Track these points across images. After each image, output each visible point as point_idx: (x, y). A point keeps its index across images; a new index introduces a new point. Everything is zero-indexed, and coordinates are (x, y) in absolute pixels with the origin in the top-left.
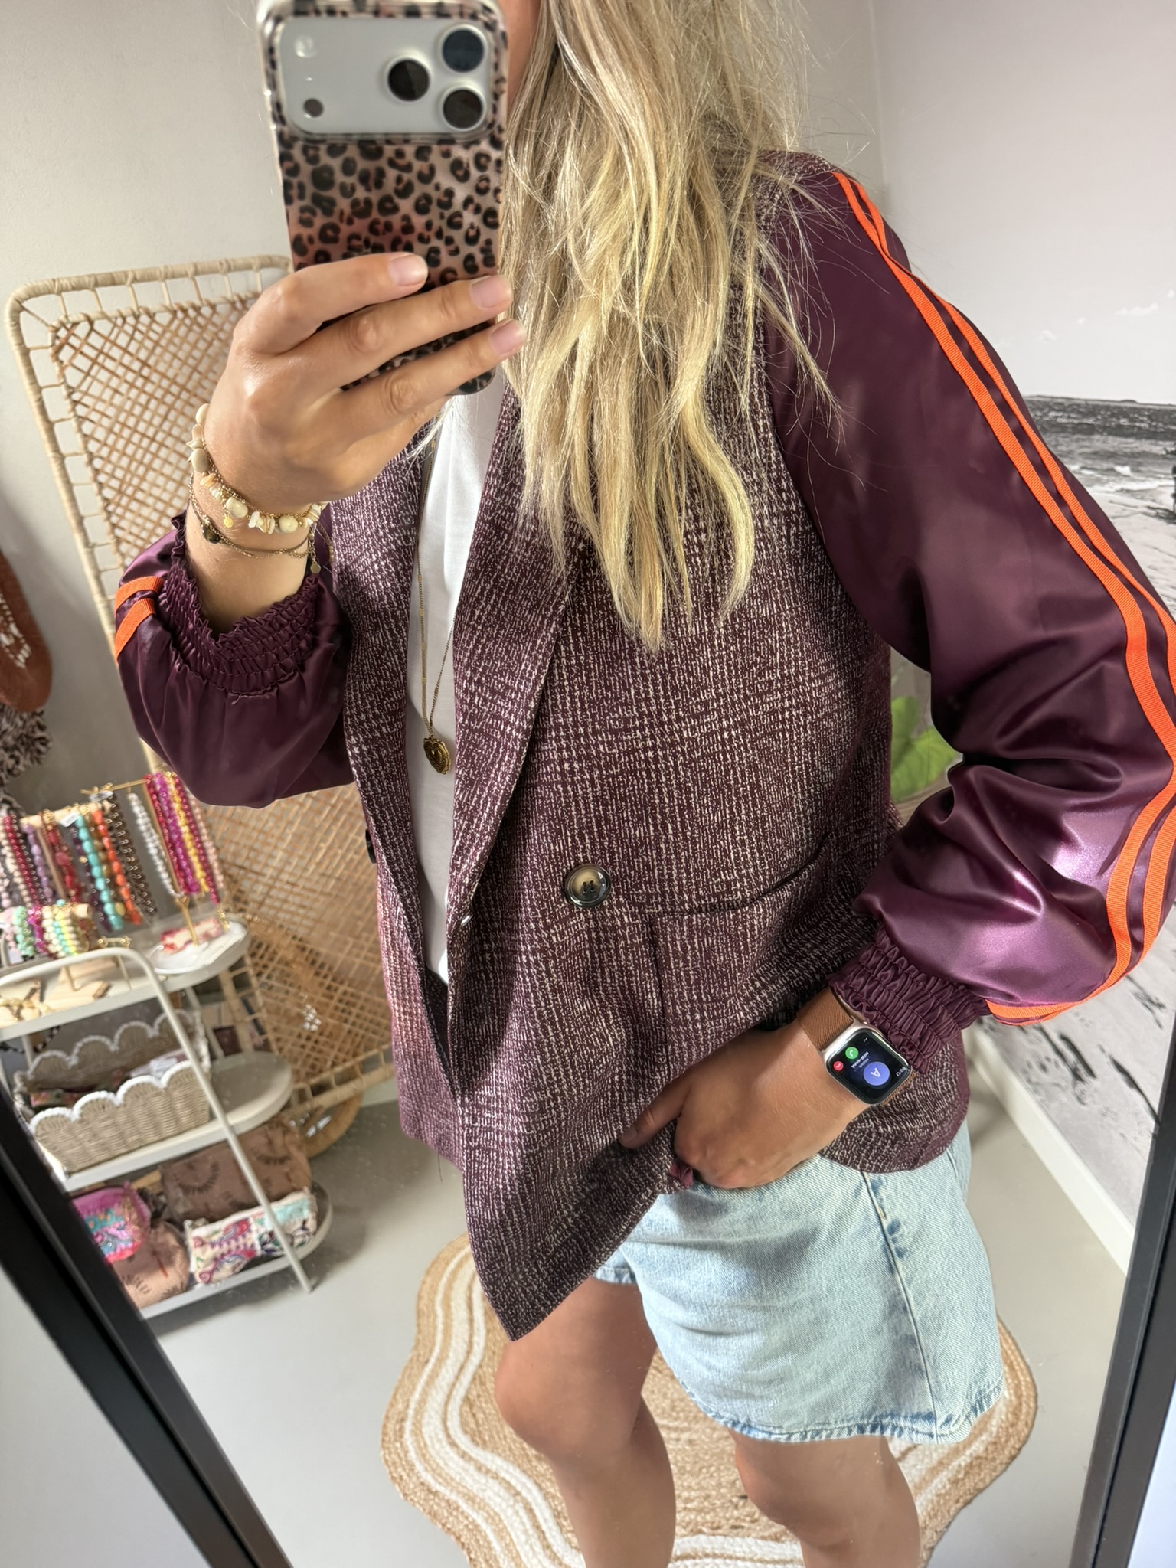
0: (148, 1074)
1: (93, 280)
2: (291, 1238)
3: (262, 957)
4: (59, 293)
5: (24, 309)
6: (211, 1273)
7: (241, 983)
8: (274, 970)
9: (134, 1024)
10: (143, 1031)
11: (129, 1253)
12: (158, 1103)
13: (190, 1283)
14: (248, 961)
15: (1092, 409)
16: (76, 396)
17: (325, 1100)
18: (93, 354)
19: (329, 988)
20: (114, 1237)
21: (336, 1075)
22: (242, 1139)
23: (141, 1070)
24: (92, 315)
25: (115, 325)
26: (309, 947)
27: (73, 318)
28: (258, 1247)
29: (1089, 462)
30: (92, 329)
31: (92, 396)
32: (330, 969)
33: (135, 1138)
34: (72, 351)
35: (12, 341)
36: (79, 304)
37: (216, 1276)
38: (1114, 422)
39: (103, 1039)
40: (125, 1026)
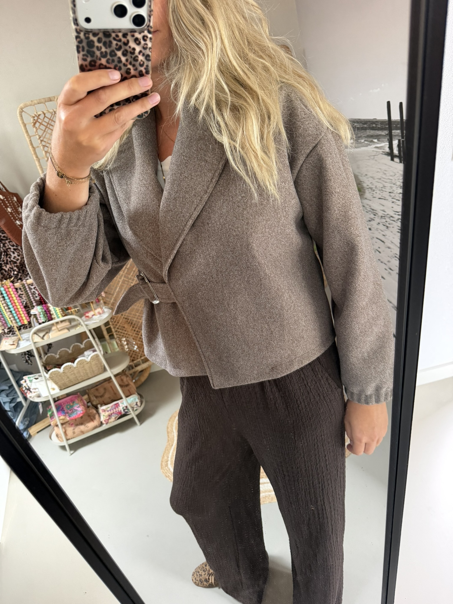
0: (84, 356)
1: (44, 100)
2: (133, 408)
3: (115, 322)
4: (34, 105)
5: (23, 111)
6: (108, 420)
7: (109, 330)
8: (120, 326)
9: (76, 344)
10: (79, 346)
11: (81, 415)
12: (87, 367)
13: (101, 424)
14: (111, 323)
15: (365, 122)
16: (41, 139)
17: (139, 368)
18: (46, 124)
19: (137, 331)
20: (76, 410)
21: (142, 360)
22: (115, 376)
23: (81, 356)
24: (45, 112)
25: (52, 114)
26: (130, 318)
27: (39, 113)
28: (122, 411)
29: (366, 139)
30: (45, 116)
31: (47, 138)
32: (137, 325)
33: (81, 378)
34: (39, 124)
35: (20, 122)
36: (40, 109)
37: (110, 421)
38: (371, 126)
39: (67, 349)
40: (73, 345)
